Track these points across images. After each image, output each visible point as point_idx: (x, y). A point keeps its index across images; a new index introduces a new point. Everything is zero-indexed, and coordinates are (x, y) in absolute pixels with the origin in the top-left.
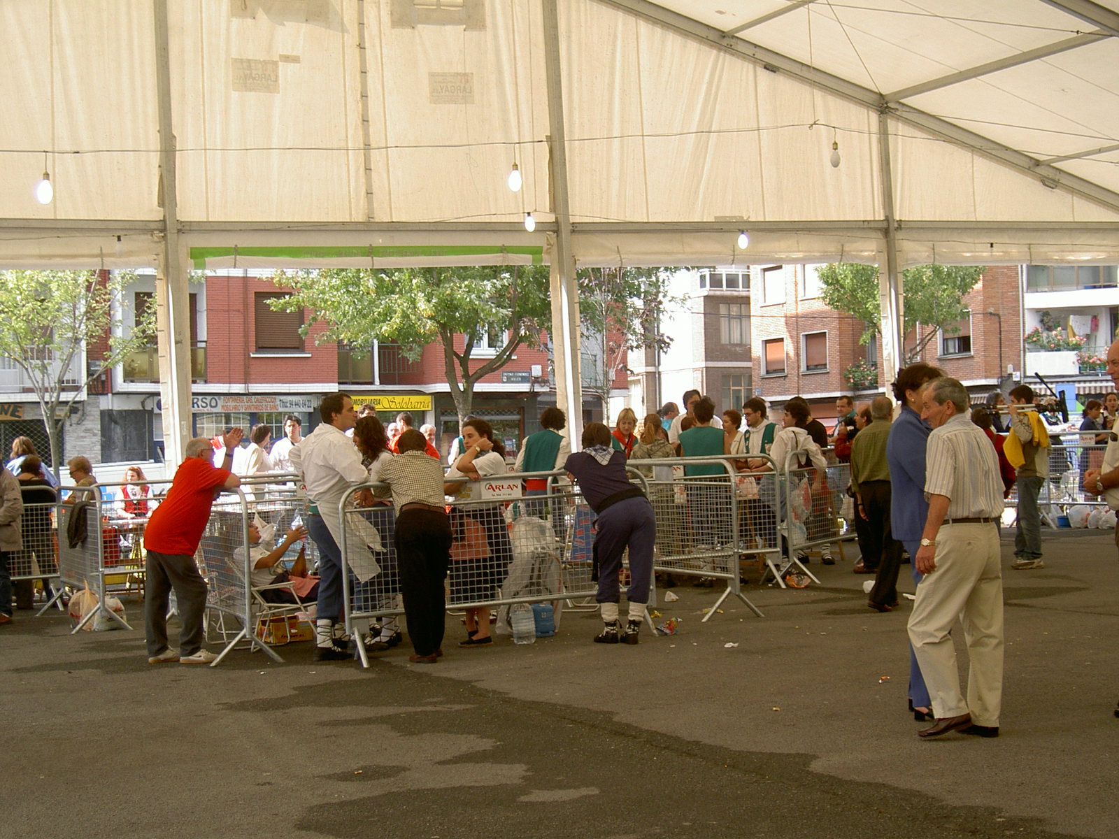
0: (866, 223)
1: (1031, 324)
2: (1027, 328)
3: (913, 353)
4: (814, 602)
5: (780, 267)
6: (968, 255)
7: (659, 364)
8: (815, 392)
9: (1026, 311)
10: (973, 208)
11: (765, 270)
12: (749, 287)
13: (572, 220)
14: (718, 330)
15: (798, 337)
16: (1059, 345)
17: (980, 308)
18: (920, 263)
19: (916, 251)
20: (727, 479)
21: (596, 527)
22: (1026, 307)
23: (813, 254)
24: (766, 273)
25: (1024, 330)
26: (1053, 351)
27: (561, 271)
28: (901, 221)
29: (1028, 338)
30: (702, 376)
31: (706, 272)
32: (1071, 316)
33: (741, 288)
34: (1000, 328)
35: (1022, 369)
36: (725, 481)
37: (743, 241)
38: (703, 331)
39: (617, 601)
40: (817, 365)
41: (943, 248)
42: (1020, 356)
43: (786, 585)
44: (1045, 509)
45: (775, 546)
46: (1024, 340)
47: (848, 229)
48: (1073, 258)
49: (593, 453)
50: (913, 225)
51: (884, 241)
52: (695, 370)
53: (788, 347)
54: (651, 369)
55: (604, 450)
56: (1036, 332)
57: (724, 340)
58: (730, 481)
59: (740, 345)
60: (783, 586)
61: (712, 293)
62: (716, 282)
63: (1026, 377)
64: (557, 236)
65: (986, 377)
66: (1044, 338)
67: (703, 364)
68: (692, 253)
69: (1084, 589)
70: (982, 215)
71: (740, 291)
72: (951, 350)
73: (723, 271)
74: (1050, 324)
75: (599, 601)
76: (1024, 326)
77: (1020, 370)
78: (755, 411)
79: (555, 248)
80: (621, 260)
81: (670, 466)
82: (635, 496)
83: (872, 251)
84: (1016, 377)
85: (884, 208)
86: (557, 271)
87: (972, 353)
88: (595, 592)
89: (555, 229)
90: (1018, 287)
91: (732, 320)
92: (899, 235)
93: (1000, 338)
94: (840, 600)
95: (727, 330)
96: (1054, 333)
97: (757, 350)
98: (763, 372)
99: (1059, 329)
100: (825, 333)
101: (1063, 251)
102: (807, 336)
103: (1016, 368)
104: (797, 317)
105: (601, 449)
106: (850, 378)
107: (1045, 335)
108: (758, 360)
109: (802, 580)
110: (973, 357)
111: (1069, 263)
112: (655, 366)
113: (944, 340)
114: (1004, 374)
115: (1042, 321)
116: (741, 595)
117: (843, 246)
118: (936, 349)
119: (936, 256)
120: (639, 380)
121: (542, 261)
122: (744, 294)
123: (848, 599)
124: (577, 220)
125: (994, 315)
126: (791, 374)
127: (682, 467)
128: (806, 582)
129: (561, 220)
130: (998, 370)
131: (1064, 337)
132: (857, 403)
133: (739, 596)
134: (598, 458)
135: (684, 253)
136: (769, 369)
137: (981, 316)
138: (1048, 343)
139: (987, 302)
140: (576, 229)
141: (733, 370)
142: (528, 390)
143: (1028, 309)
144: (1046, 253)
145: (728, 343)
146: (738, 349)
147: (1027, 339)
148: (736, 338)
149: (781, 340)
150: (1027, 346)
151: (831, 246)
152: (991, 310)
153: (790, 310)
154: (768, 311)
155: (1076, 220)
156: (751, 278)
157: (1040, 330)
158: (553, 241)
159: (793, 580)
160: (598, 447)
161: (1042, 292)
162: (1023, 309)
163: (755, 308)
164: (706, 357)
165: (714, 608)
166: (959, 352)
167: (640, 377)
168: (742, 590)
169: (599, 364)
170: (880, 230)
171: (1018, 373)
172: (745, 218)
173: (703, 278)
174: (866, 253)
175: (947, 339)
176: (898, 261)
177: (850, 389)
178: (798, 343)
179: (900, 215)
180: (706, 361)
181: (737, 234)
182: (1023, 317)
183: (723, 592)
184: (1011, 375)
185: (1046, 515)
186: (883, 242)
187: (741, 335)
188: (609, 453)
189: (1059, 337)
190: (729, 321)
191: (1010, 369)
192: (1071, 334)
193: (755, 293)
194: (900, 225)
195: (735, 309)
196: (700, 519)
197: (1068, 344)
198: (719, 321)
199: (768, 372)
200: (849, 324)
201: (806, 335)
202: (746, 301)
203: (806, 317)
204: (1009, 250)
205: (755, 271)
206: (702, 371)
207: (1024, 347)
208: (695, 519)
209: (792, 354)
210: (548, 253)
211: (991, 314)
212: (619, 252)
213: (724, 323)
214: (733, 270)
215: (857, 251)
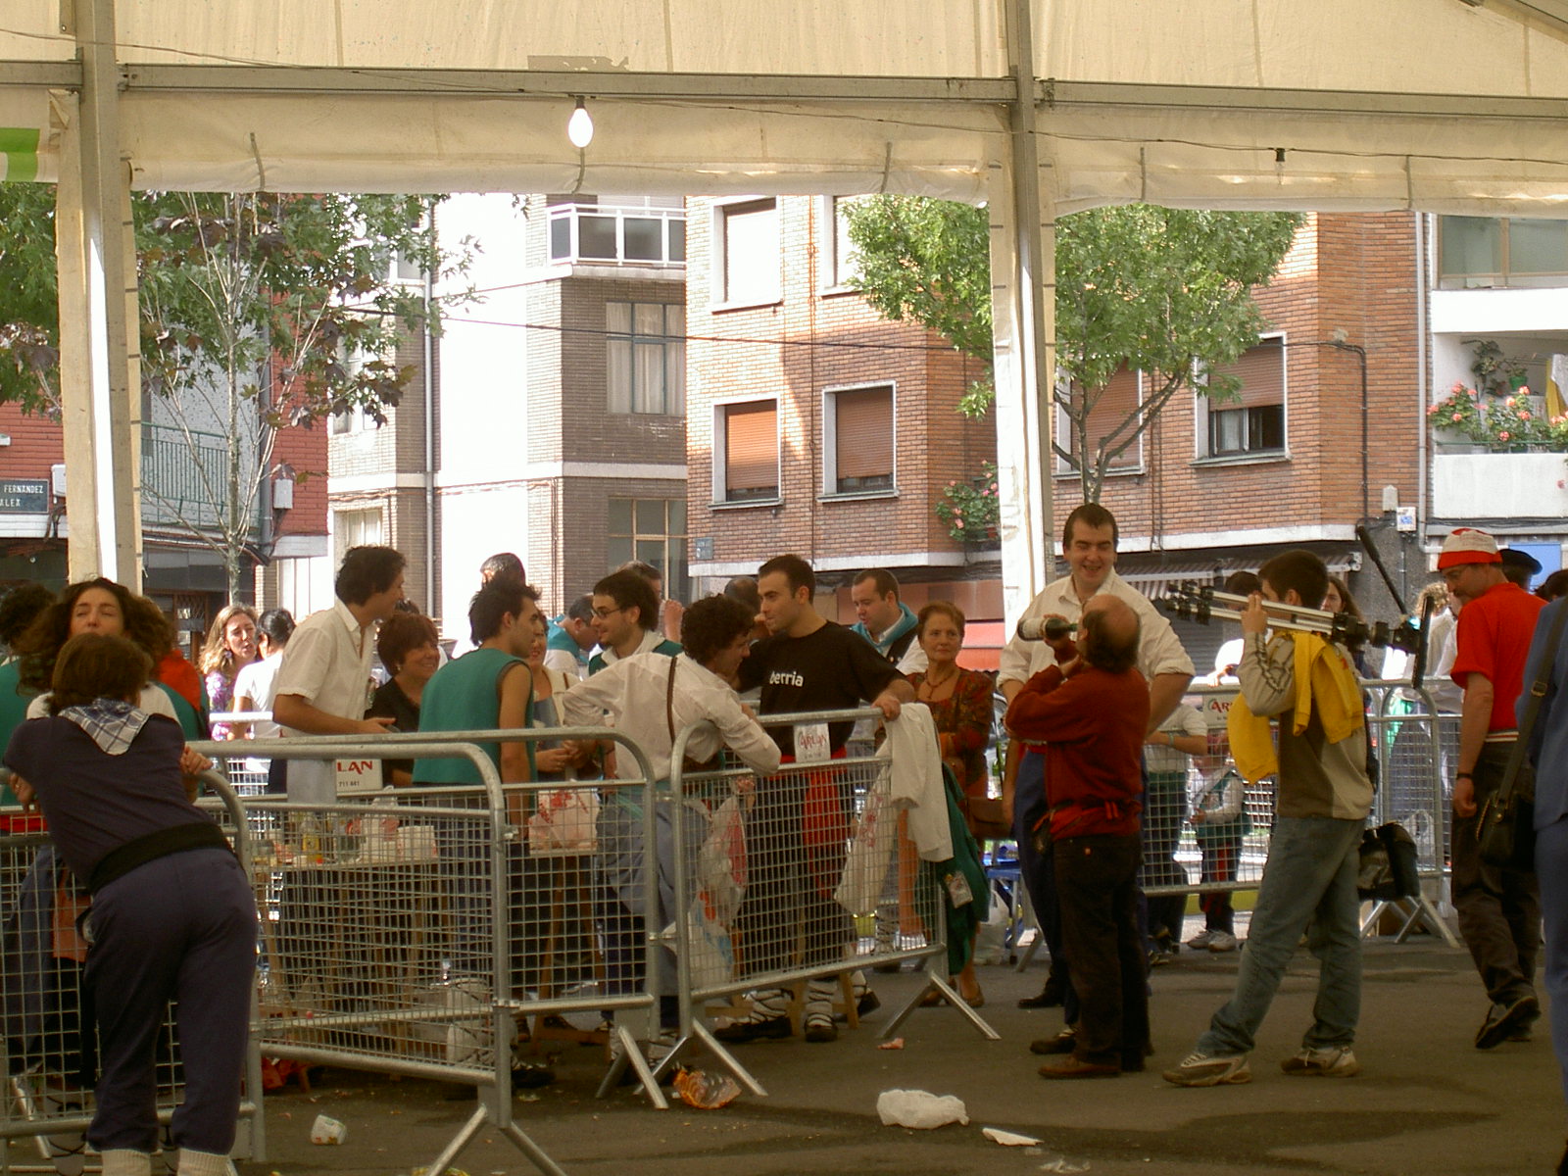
0: (954, 86)
1: (1447, 376)
2: (1436, 387)
3: (1108, 448)
4: (732, 1149)
5: (768, 204)
6: (1238, 180)
7: (436, 468)
8: (859, 553)
9: (1435, 342)
10: (1251, 53)
11: (728, 211)
12: (684, 259)
13: (124, 56)
14: (600, 375)
15: (814, 398)
16: (1522, 436)
17: (1309, 328)
18: (1105, 198)
19: (1094, 168)
20: (481, 799)
21: (86, 930)
22: (1434, 328)
23: (805, 167)
24: (731, 219)
25: (1428, 393)
26: (1505, 451)
27: (90, 200)
28: (1051, 80)
29: (1441, 413)
30: (555, 504)
31: (572, 213)
32: (1557, 358)
33: (665, 260)
34: (1364, 385)
35: (1422, 499)
36: (473, 804)
37: (581, 127)
38: (558, 377)
39: (146, 1145)
40: (864, 479)
41: (1168, 161)
42: (1415, 463)
43: (668, 1098)
44: (1427, 890)
45: (640, 988)
46: (1428, 420)
47: (903, 100)
48: (1523, 196)
49: (86, 722)
50: (1086, 95)
51: (1005, 137)
52: (536, 483)
53: (789, 424)
54: (413, 480)
55: (119, 714)
56: (1461, 399)
57: (618, 401)
58: (486, 805)
59: (662, 417)
60: (660, 1102)
61: (584, 271)
62: (596, 240)
63: (1431, 520)
64: (81, 101)
65: (1324, 520)
66: (1483, 415)
67: (556, 469)
68: (464, 158)
69: (1483, 1117)
70: (1276, 73)
71: (662, 268)
72: (1231, 443)
73: (618, 210)
74: (1500, 377)
75: (99, 1145)
76: (1428, 382)
77: (1415, 502)
78: (624, 606)
79: (74, 136)
80: (261, 173)
81: (328, 759)
82: (202, 845)
83: (972, 164)
84: (1407, 520)
85: (1007, 46)
86: (78, 199)
87: (1287, 452)
88: (86, 1120)
89: (76, 80)
90: (1414, 274)
91: (639, 348)
92: (1048, 123)
93: (1364, 413)
94: (807, 1143)
95: (626, 377)
96: (1509, 400)
97: (702, 432)
98: (717, 494)
99: (1523, 390)
100: (890, 388)
101: (1496, 178)
102: (841, 399)
103: (1407, 496)
104: (813, 343)
105: (109, 710)
106: (956, 517)
107: (1484, 406)
108: (705, 461)
109: (718, 1086)
110: (1288, 462)
111: (1514, 209)
112: (424, 470)
113: (1210, 413)
114: (1373, 512)
115: (1477, 369)
116: (515, 1128)
117: (889, 146)
118: (1190, 439)
119: (1148, 181)
120: (380, 509)
121: (34, 169)
122: (673, 275)
123: (826, 1142)
124: (139, 57)
125: (1349, 348)
126: (796, 501)
127: (377, 764)
128: (728, 1093)
129: (93, 55)
130: (1356, 502)
131: (1536, 413)
132: (974, 584)
133: (508, 1133)
134: (101, 738)
135: (440, 156)
136: (736, 484)
137: (1312, 351)
138: (1492, 428)
139: (1330, 314)
140: (134, 82)
141: (640, 487)
142: (40, 534)
143: (1439, 334)
144: (1451, 181)
145: (627, 410)
146: (654, 428)
147: (1438, 417)
148: (650, 399)
149: (769, 405)
150: (1435, 436)
151: (855, 146)
152: (1341, 335)
153: (796, 323)
154: (733, 325)
155: (1535, 93)
156: (689, 231)
157: (1472, 392)
158: (69, 113)
159: (693, 1086)
160: (99, 703)
161: (1478, 288)
162: (1427, 335)
163: (698, 317)
164: (565, 448)
165: (438, 1167)
166: (1253, 447)
167: (382, 502)
168: (519, 1112)
169: (248, 462)
170: (994, 104)
171: (1411, 511)
172: (615, 63)
173: (560, 230)
174: (954, 170)
175: (1219, 412)
176: (1042, 191)
177: (954, 546)
178: (814, 414)
179: (1050, 66)
180: (565, 459)
181: (559, 106)
182: (1427, 356)
183: (466, 1118)
184: (1390, 515)
185: (1429, 907)
186: (1002, 140)
187: (665, 389)
188: (134, 721)
189: (1522, 414)
190: (632, 348)
191: (1389, 498)
192: (1553, 406)
193: (700, 276)
194: (1051, 95)
195: (648, 319)
196: (399, 911)
197: (1546, 434)
198: (602, 353)
199: (730, 494)
200: (954, 365)
201: (837, 394)
202: (673, 295)
203: (838, 343)
204: (1351, 171)
205: (701, 210)
206: (555, 489)
207: (1428, 438)
208: (385, 911)
209: (798, 444)
210: (54, 147)
211: (1339, 345)
212: (254, 147)
213: (617, 356)
214: (644, 207)
215: (932, 163)
